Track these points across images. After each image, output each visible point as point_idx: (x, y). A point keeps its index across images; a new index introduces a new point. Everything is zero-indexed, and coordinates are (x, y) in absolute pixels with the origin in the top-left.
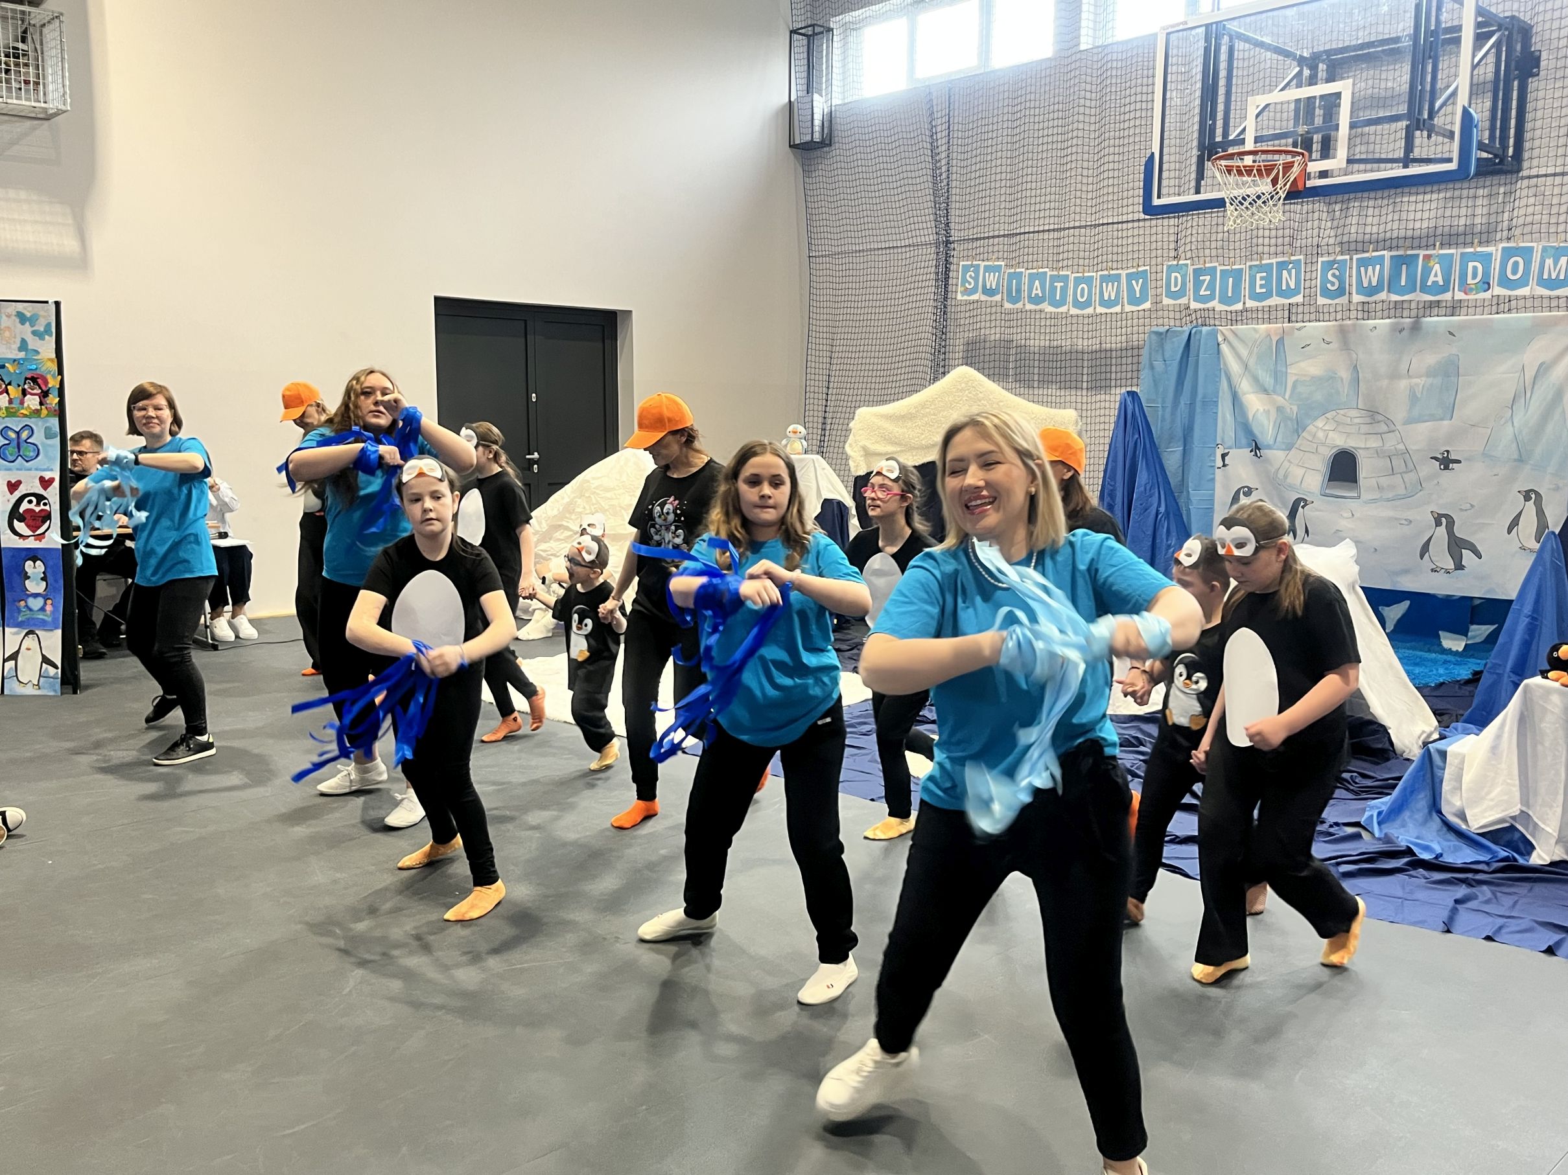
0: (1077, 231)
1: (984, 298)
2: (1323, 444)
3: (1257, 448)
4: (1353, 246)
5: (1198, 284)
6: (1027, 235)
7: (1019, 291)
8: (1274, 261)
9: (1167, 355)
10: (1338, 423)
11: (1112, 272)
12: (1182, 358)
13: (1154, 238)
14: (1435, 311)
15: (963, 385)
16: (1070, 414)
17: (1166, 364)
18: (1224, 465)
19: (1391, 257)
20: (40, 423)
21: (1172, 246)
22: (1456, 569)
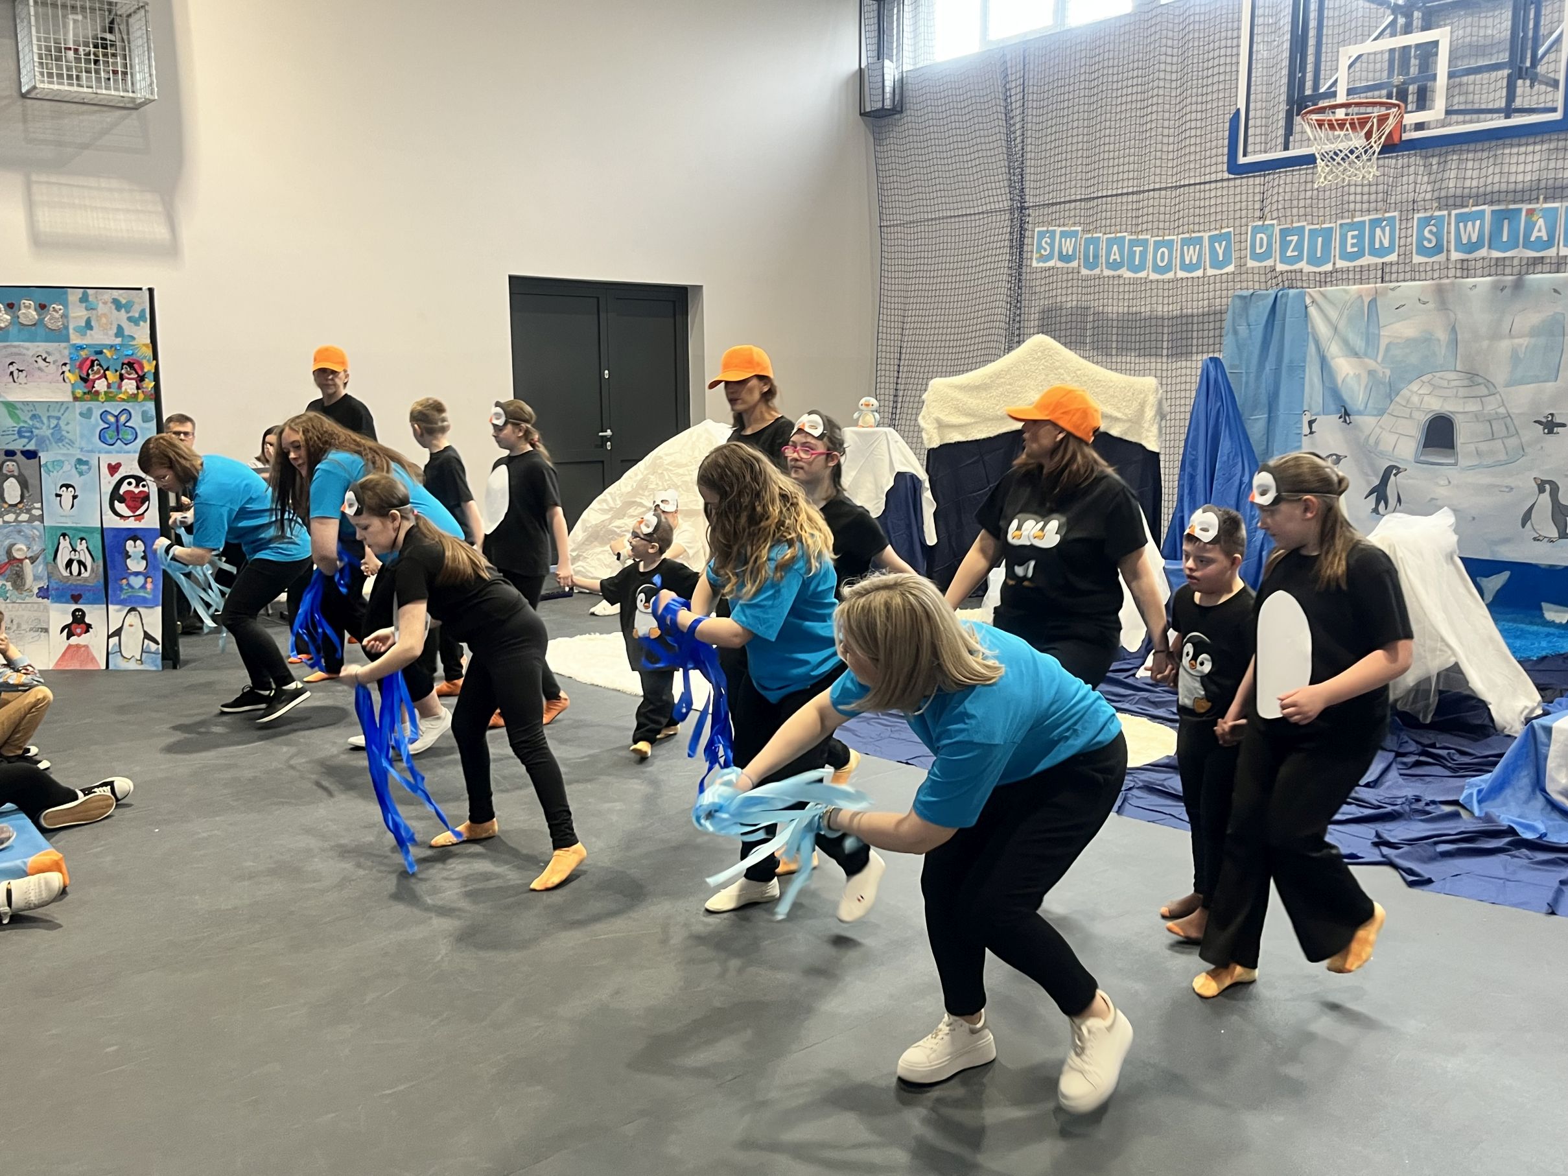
0: (1157, 194)
1: (1060, 264)
2: (1418, 409)
3: (1347, 414)
4: (1451, 201)
5: (1284, 245)
6: (1104, 199)
7: (1096, 257)
8: (1367, 218)
9: (1252, 319)
10: (1435, 387)
11: (1193, 235)
12: (1267, 321)
13: (1238, 198)
14: (1539, 268)
15: (1039, 354)
16: (1150, 382)
17: (1250, 329)
18: (1311, 433)
19: (1492, 211)
20: (137, 408)
21: (1257, 206)
22: (1560, 538)
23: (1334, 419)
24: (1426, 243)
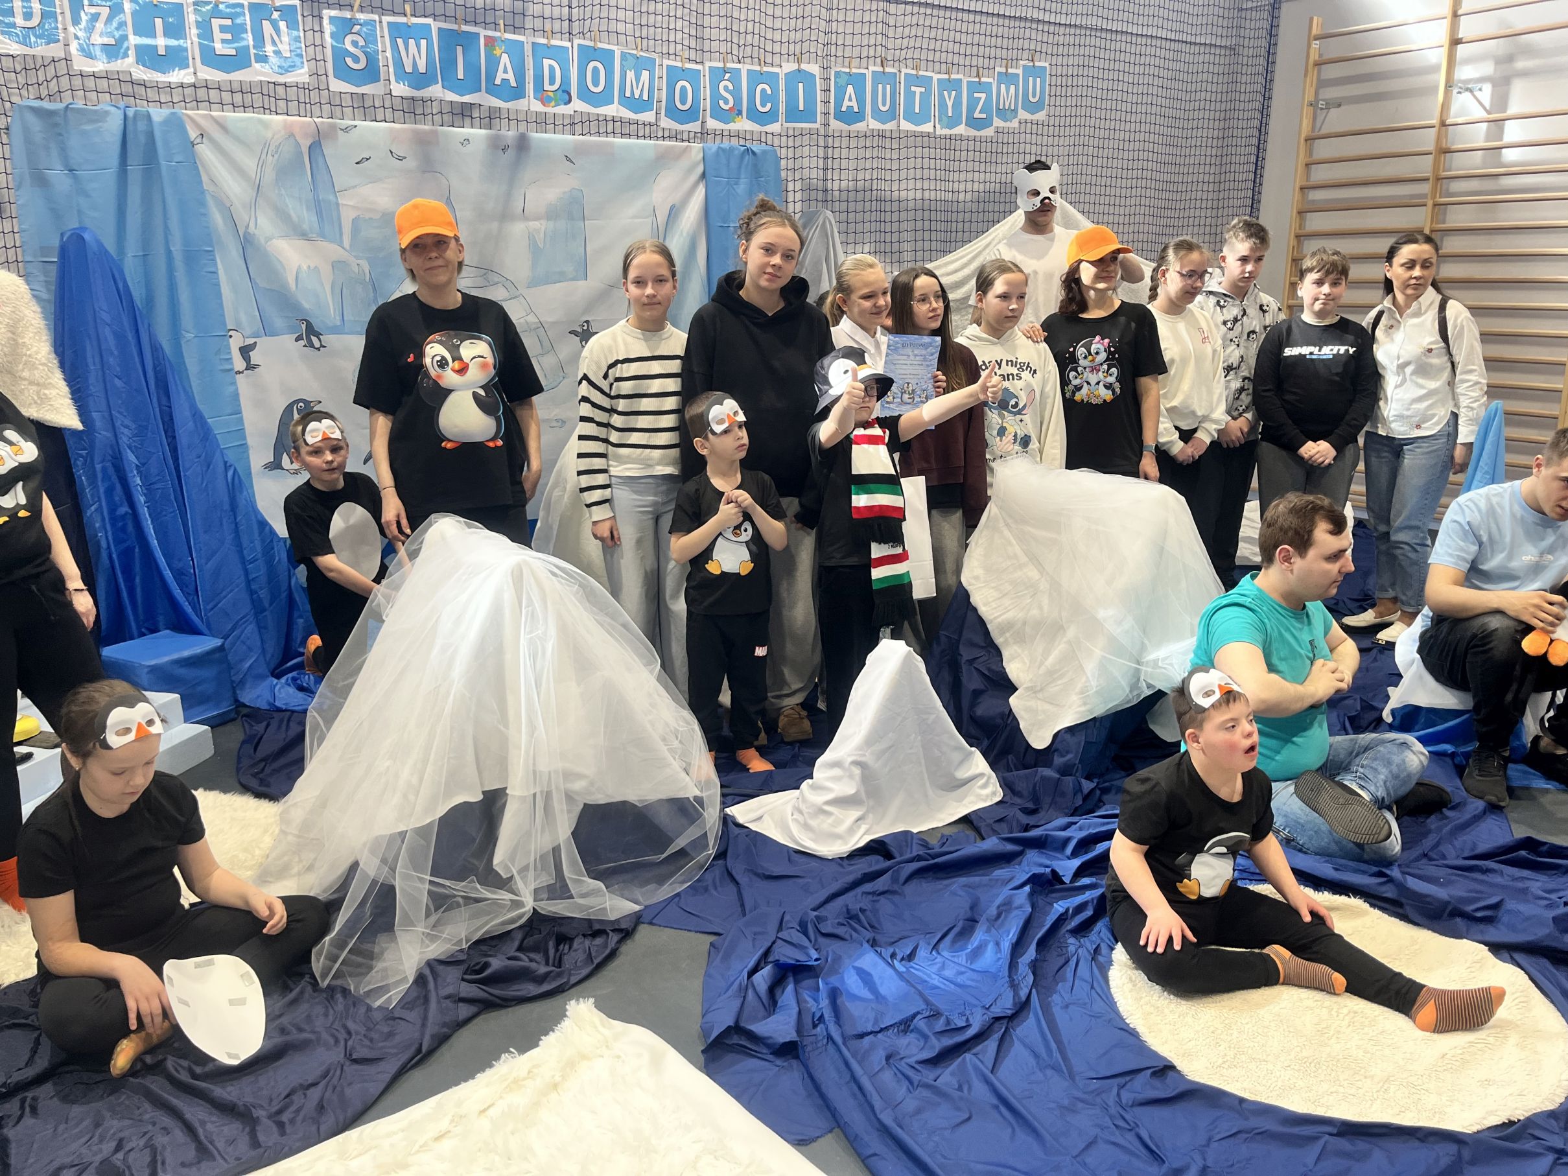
3: (311, 331)
9: (77, 158)
12: (119, 165)
18: (250, 367)
19: (440, 29)
23: (287, 343)
24: (349, 61)
